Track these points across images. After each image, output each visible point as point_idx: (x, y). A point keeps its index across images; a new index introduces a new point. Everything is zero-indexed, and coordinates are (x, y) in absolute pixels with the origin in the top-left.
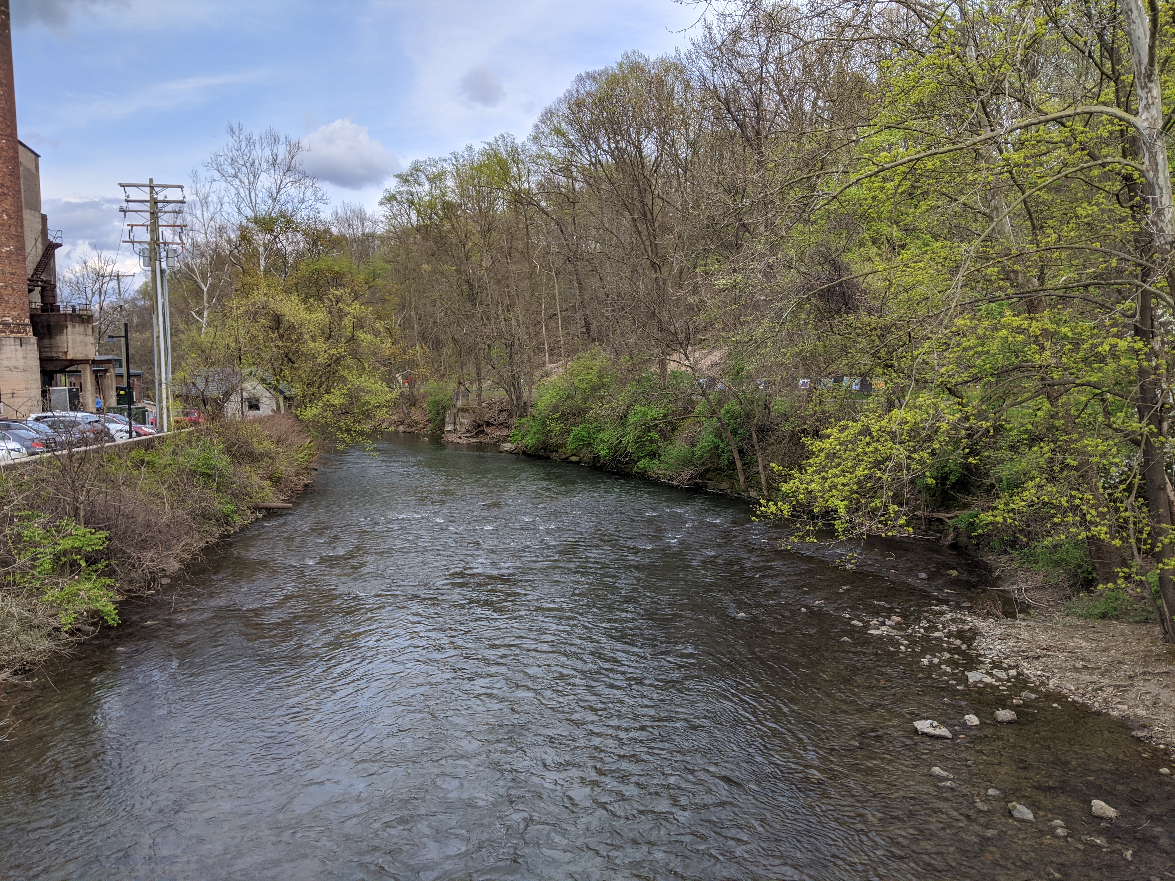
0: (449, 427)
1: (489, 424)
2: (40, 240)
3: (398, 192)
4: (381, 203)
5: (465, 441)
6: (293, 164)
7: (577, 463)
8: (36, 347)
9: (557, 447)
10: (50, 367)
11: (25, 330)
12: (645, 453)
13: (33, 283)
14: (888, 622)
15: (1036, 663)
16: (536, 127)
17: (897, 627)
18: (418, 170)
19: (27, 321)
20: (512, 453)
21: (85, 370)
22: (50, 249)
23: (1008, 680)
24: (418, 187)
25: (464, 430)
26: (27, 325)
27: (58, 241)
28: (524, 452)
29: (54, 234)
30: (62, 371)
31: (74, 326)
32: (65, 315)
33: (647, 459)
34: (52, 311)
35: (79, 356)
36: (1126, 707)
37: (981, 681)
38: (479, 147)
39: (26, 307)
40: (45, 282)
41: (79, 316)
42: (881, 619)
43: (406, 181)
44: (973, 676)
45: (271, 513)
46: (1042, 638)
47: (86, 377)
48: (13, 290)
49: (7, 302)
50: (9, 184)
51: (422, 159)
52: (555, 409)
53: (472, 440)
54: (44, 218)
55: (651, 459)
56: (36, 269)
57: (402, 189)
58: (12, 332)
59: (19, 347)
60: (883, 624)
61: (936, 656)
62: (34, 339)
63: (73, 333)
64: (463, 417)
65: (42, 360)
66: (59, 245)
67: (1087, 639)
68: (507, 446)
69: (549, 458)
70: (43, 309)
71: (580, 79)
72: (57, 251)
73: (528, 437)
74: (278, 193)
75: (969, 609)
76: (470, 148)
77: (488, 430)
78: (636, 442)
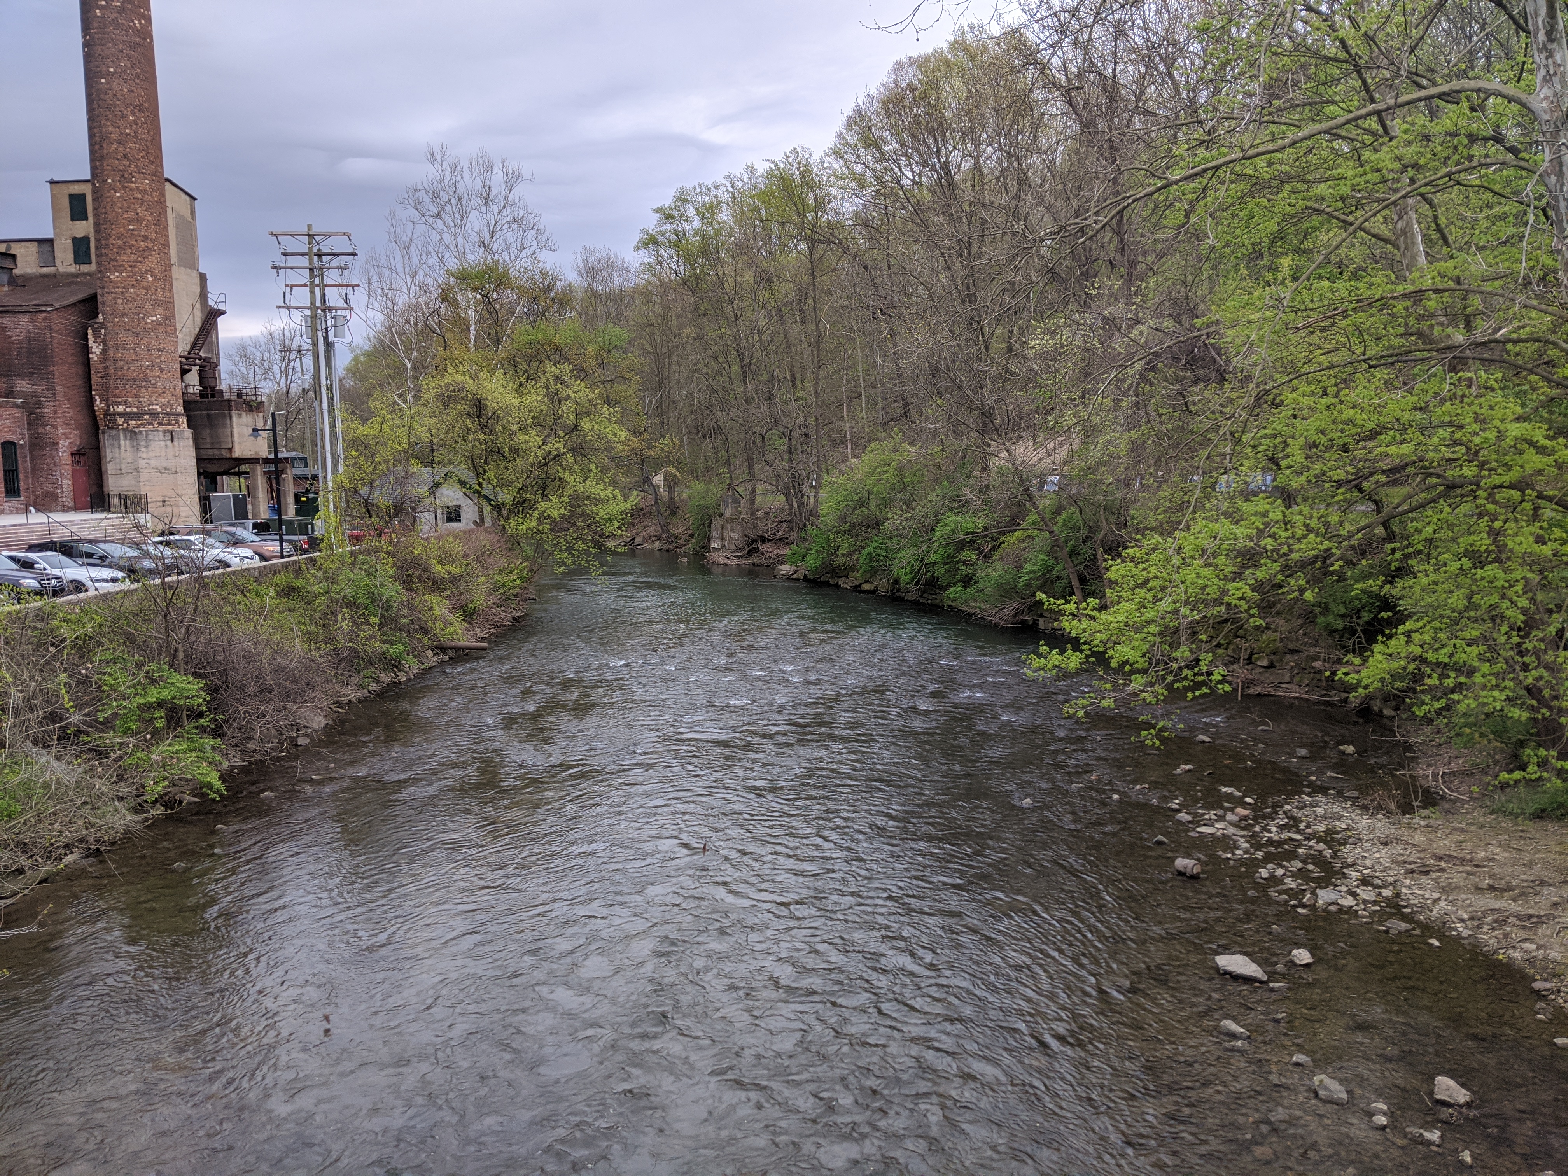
0: (716, 544)
1: (764, 540)
2: (198, 306)
3: (661, 233)
4: (637, 248)
5: (733, 562)
6: (511, 198)
7: (872, 592)
8: (191, 442)
9: (846, 571)
10: (212, 468)
11: (177, 422)
12: (958, 577)
13: (190, 361)
14: (1230, 816)
15: (1423, 879)
16: (840, 135)
17: (1241, 824)
18: (685, 201)
19: (180, 409)
20: (788, 578)
21: (254, 470)
22: (212, 316)
23: (1375, 903)
24: (685, 224)
25: (733, 548)
26: (179, 415)
27: (221, 307)
28: (806, 579)
29: (215, 298)
30: (227, 473)
31: (240, 416)
32: (229, 401)
33: (959, 588)
34: (213, 396)
35: (248, 454)
36: (1534, 946)
37: (1335, 903)
38: (762, 167)
39: (179, 392)
40: (205, 360)
41: (245, 402)
42: (1220, 812)
43: (668, 217)
44: (1325, 896)
45: (461, 655)
46: (1445, 844)
47: (256, 480)
48: (162, 370)
49: (154, 386)
50: (154, 236)
51: (689, 185)
52: (843, 519)
53: (743, 561)
54: (203, 278)
55: (965, 587)
56: (194, 346)
57: (664, 228)
58: (161, 424)
59: (169, 443)
60: (1221, 818)
61: (1281, 866)
62: (188, 433)
63: (239, 425)
64: (732, 531)
65: (199, 460)
66: (222, 313)
67: (1507, 848)
68: (785, 569)
69: (837, 586)
70: (202, 395)
71: (899, 66)
72: (220, 320)
73: (809, 557)
74: (492, 237)
75: (1354, 800)
76: (751, 169)
77: (763, 548)
78: (945, 564)
